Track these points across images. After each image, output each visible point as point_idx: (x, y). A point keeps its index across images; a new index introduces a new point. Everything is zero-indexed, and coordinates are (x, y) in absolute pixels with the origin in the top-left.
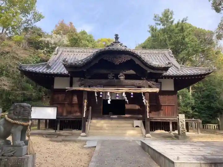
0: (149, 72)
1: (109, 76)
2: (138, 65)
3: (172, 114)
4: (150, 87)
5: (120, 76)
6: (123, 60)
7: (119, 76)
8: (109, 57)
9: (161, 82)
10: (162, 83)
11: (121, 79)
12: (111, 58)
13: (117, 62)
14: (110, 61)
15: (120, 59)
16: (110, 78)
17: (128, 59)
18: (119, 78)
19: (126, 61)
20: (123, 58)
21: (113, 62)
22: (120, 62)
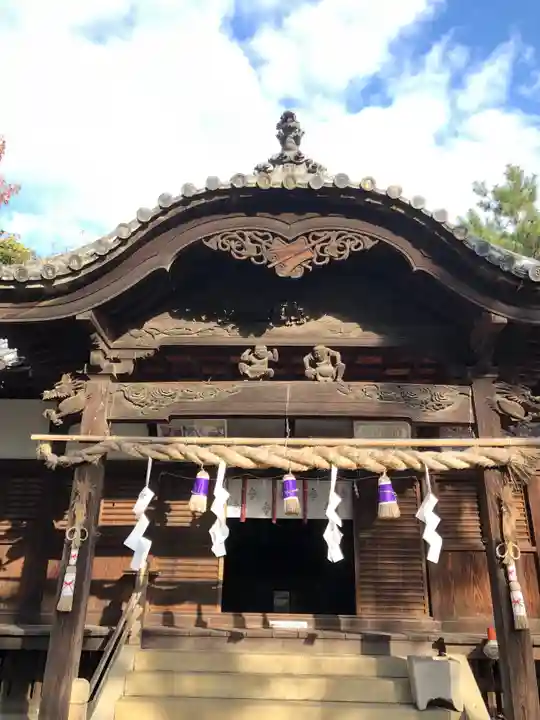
0: (500, 319)
1: (248, 363)
4: (508, 426)
5: (312, 364)
6: (331, 252)
7: (306, 359)
8: (242, 236)
11: (320, 378)
12: (253, 241)
13: (290, 265)
14: (249, 258)
15: (313, 247)
16: (251, 372)
17: (359, 245)
18: (310, 371)
19: (346, 254)
20: (328, 240)
21: (269, 263)
22: (311, 264)
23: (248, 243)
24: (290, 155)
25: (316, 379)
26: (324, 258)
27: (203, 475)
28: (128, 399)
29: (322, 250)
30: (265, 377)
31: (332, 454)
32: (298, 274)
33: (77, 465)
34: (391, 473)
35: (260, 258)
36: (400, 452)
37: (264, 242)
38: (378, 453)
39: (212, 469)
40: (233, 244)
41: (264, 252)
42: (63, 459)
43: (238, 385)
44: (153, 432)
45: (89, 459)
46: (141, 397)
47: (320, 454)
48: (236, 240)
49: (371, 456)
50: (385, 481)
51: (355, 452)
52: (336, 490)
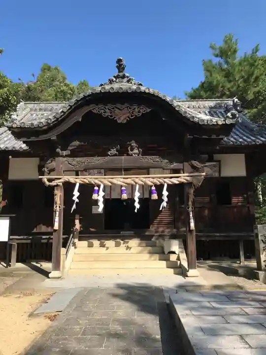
5: (131, 150)
6: (135, 113)
7: (129, 148)
9: (219, 161)
10: (222, 163)
11: (133, 155)
12: (110, 110)
13: (122, 118)
14: (108, 116)
15: (129, 112)
16: (111, 153)
17: (145, 111)
18: (130, 152)
19: (140, 114)
20: (134, 109)
21: (115, 118)
22: (129, 118)
23: (107, 111)
24: (121, 74)
25: (132, 155)
26: (133, 116)
27: (96, 188)
28: (70, 164)
29: (133, 113)
30: (115, 155)
31: (137, 180)
32: (125, 121)
33: (55, 186)
34: (156, 186)
35: (111, 116)
36: (159, 179)
37: (113, 110)
38: (151, 180)
39: (99, 186)
40: (102, 111)
41: (113, 114)
42: (50, 183)
43: (106, 158)
44: (77, 175)
45: (59, 184)
46: (74, 163)
47: (133, 180)
48: (103, 109)
49: (149, 181)
50: (153, 188)
51: (144, 180)
52: (138, 191)
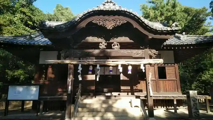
0: (150, 37)
1: (101, 46)
2: (136, 28)
3: (174, 90)
4: (151, 57)
5: (114, 46)
6: (118, 23)
7: (112, 45)
8: (100, 20)
11: (115, 49)
12: (102, 21)
13: (110, 26)
14: (101, 25)
15: (114, 23)
16: (102, 48)
17: (123, 22)
18: (113, 47)
19: (121, 24)
20: (117, 21)
21: (105, 26)
22: (114, 26)
23: (101, 21)
26: (116, 25)
29: (116, 23)
30: (105, 49)
32: (111, 28)
37: (104, 21)
40: (98, 22)
41: (104, 24)
